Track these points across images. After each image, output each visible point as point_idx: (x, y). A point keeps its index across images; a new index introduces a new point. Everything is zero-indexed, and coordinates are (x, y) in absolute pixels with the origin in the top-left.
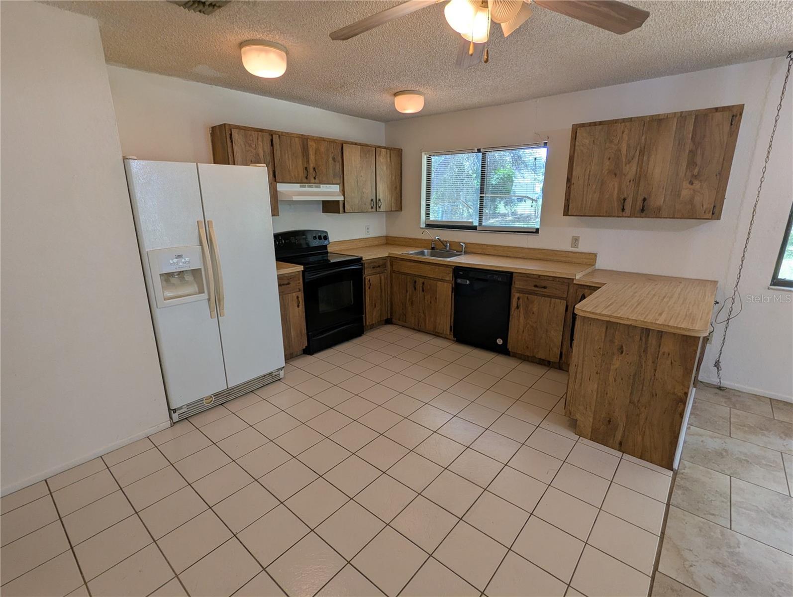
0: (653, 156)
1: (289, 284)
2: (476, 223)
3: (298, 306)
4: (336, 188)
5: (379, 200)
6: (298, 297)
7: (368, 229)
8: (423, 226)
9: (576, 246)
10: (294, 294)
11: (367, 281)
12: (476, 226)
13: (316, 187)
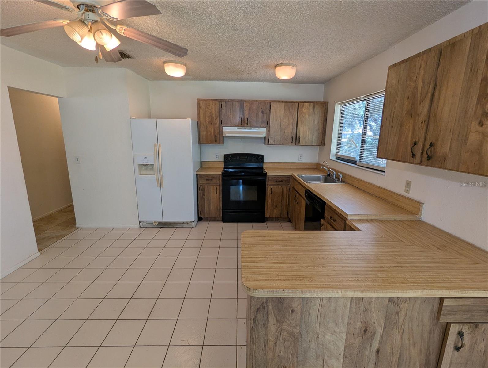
0: (444, 91)
1: (212, 180)
2: (358, 159)
3: (216, 193)
4: (264, 130)
5: (299, 137)
6: (216, 188)
7: (301, 156)
8: (333, 158)
9: (407, 191)
10: (214, 186)
11: (269, 189)
12: (356, 161)
13: (248, 129)
